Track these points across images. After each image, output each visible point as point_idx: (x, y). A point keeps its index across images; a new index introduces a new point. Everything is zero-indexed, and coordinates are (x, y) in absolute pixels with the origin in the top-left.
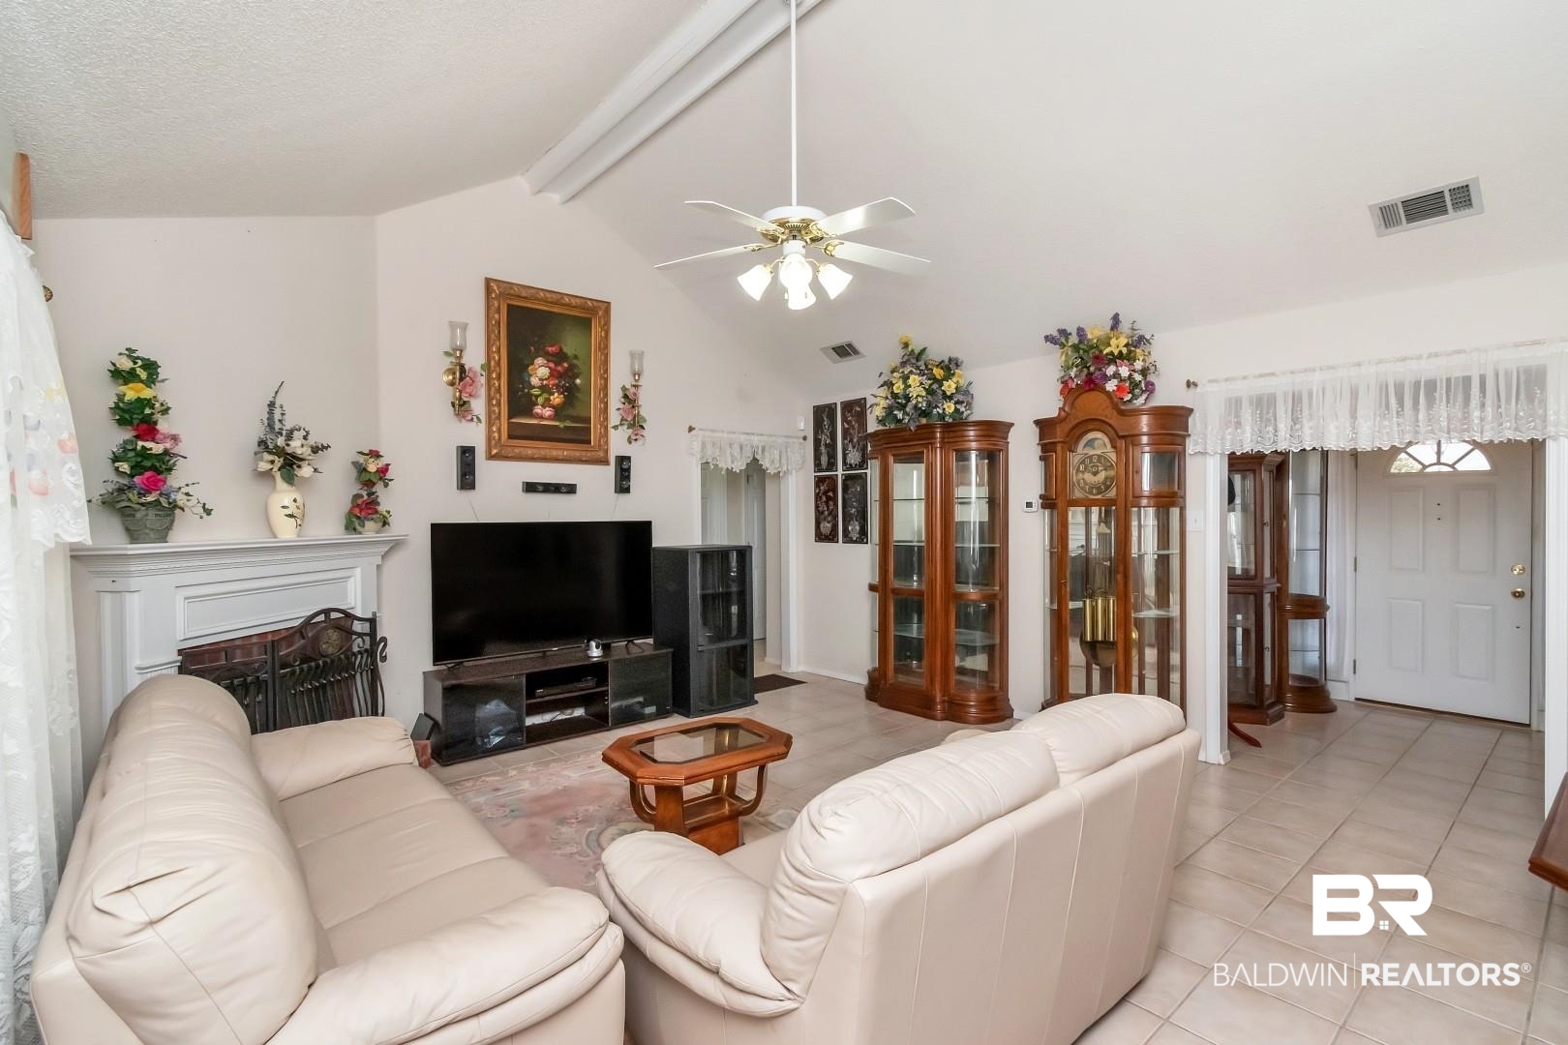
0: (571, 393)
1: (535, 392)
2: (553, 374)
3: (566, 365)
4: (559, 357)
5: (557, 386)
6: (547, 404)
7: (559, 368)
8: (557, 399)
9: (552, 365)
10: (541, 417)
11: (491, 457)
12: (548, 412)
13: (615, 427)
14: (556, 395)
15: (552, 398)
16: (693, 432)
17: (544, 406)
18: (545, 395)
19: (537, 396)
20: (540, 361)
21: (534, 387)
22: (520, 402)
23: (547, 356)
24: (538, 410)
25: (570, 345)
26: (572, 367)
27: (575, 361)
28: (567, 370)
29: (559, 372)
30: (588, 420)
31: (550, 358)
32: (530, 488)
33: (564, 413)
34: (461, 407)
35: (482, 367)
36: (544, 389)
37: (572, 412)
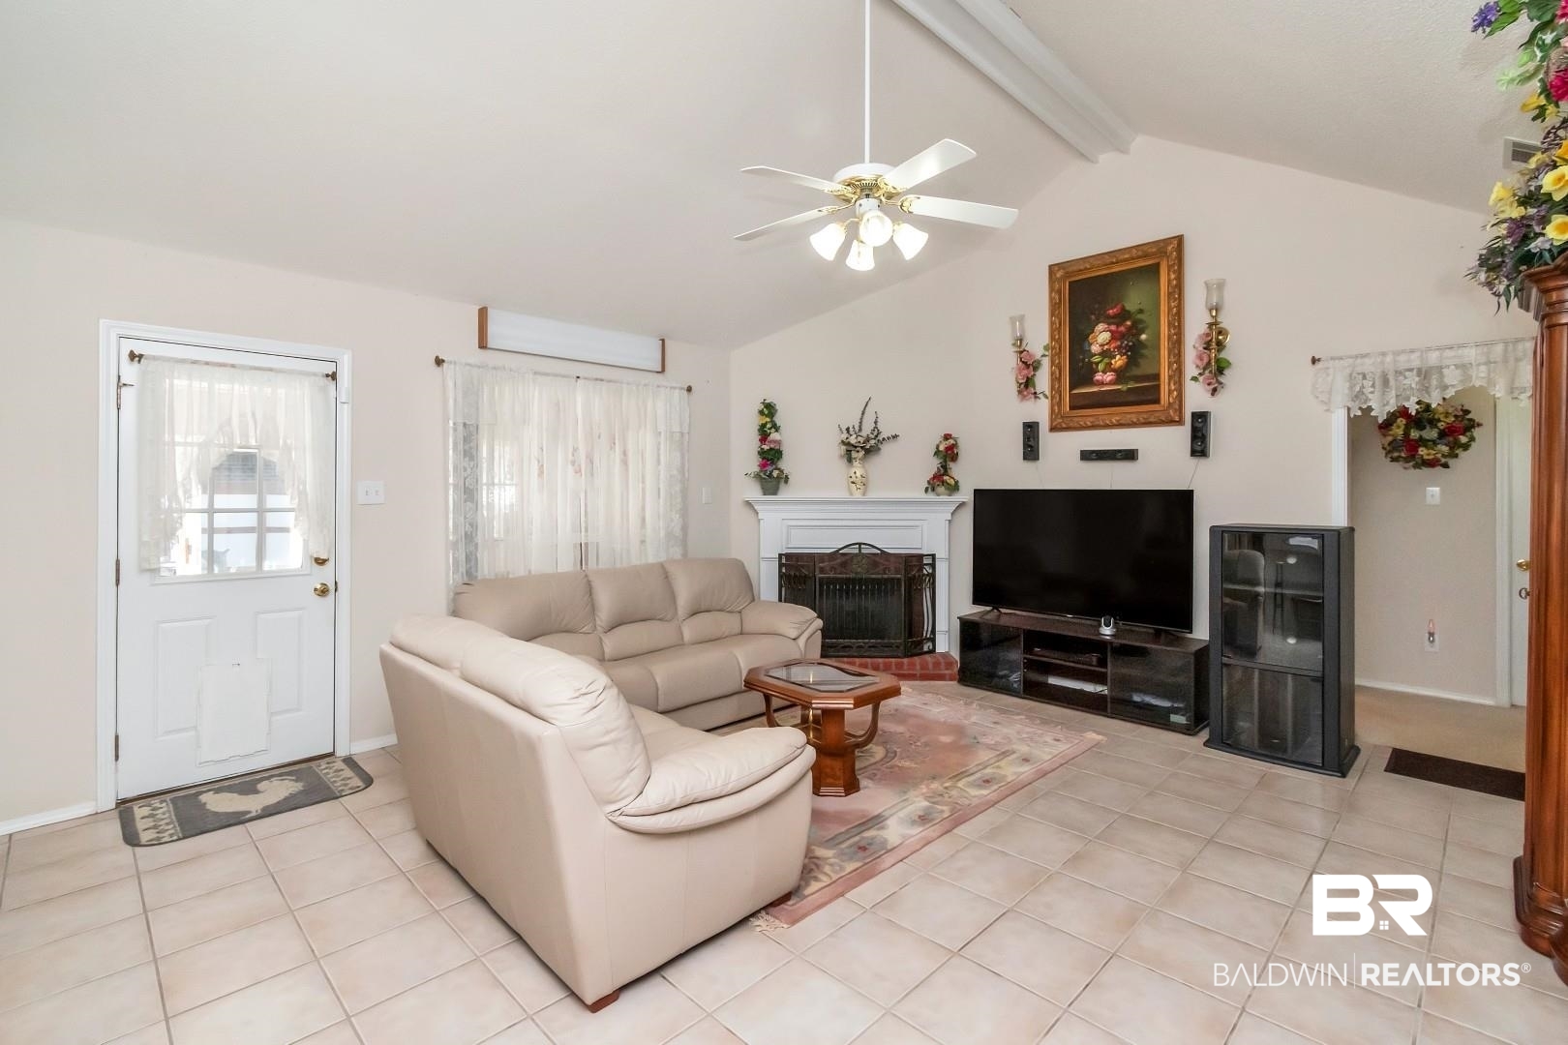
0: (1135, 351)
1: (1096, 359)
2: (1113, 338)
3: (1129, 323)
4: (1124, 315)
5: (1119, 348)
6: (1108, 368)
7: (1122, 329)
8: (1119, 361)
9: (1113, 327)
10: (1102, 383)
11: (1053, 429)
12: (1109, 377)
13: (1194, 379)
14: (1118, 357)
15: (1113, 361)
16: (1319, 365)
17: (1104, 372)
18: (1106, 360)
19: (1097, 364)
20: (1101, 327)
21: (1095, 355)
22: (1081, 371)
23: (1108, 320)
24: (1098, 377)
25: (1134, 299)
26: (1135, 323)
27: (1139, 316)
28: (1130, 329)
29: (1121, 332)
30: (1157, 377)
31: (1112, 320)
32: (1087, 456)
33: (1128, 374)
34: (1026, 386)
35: (1046, 348)
36: (1104, 354)
37: (1136, 372)
